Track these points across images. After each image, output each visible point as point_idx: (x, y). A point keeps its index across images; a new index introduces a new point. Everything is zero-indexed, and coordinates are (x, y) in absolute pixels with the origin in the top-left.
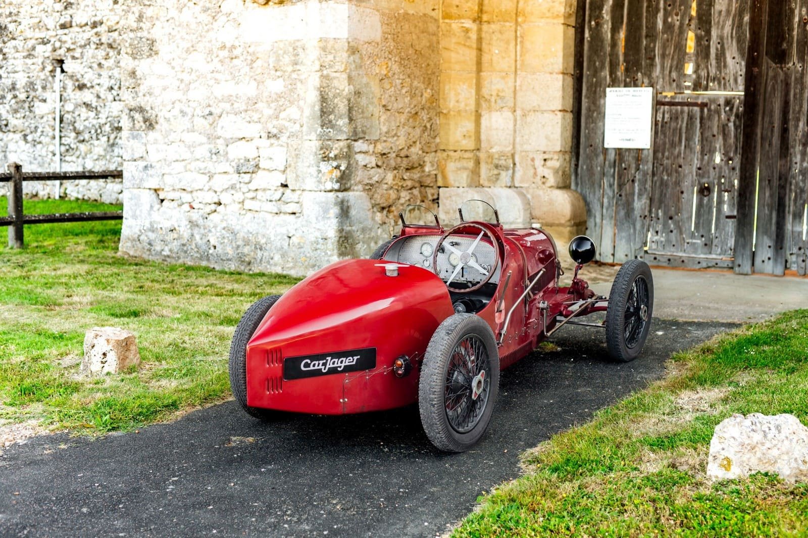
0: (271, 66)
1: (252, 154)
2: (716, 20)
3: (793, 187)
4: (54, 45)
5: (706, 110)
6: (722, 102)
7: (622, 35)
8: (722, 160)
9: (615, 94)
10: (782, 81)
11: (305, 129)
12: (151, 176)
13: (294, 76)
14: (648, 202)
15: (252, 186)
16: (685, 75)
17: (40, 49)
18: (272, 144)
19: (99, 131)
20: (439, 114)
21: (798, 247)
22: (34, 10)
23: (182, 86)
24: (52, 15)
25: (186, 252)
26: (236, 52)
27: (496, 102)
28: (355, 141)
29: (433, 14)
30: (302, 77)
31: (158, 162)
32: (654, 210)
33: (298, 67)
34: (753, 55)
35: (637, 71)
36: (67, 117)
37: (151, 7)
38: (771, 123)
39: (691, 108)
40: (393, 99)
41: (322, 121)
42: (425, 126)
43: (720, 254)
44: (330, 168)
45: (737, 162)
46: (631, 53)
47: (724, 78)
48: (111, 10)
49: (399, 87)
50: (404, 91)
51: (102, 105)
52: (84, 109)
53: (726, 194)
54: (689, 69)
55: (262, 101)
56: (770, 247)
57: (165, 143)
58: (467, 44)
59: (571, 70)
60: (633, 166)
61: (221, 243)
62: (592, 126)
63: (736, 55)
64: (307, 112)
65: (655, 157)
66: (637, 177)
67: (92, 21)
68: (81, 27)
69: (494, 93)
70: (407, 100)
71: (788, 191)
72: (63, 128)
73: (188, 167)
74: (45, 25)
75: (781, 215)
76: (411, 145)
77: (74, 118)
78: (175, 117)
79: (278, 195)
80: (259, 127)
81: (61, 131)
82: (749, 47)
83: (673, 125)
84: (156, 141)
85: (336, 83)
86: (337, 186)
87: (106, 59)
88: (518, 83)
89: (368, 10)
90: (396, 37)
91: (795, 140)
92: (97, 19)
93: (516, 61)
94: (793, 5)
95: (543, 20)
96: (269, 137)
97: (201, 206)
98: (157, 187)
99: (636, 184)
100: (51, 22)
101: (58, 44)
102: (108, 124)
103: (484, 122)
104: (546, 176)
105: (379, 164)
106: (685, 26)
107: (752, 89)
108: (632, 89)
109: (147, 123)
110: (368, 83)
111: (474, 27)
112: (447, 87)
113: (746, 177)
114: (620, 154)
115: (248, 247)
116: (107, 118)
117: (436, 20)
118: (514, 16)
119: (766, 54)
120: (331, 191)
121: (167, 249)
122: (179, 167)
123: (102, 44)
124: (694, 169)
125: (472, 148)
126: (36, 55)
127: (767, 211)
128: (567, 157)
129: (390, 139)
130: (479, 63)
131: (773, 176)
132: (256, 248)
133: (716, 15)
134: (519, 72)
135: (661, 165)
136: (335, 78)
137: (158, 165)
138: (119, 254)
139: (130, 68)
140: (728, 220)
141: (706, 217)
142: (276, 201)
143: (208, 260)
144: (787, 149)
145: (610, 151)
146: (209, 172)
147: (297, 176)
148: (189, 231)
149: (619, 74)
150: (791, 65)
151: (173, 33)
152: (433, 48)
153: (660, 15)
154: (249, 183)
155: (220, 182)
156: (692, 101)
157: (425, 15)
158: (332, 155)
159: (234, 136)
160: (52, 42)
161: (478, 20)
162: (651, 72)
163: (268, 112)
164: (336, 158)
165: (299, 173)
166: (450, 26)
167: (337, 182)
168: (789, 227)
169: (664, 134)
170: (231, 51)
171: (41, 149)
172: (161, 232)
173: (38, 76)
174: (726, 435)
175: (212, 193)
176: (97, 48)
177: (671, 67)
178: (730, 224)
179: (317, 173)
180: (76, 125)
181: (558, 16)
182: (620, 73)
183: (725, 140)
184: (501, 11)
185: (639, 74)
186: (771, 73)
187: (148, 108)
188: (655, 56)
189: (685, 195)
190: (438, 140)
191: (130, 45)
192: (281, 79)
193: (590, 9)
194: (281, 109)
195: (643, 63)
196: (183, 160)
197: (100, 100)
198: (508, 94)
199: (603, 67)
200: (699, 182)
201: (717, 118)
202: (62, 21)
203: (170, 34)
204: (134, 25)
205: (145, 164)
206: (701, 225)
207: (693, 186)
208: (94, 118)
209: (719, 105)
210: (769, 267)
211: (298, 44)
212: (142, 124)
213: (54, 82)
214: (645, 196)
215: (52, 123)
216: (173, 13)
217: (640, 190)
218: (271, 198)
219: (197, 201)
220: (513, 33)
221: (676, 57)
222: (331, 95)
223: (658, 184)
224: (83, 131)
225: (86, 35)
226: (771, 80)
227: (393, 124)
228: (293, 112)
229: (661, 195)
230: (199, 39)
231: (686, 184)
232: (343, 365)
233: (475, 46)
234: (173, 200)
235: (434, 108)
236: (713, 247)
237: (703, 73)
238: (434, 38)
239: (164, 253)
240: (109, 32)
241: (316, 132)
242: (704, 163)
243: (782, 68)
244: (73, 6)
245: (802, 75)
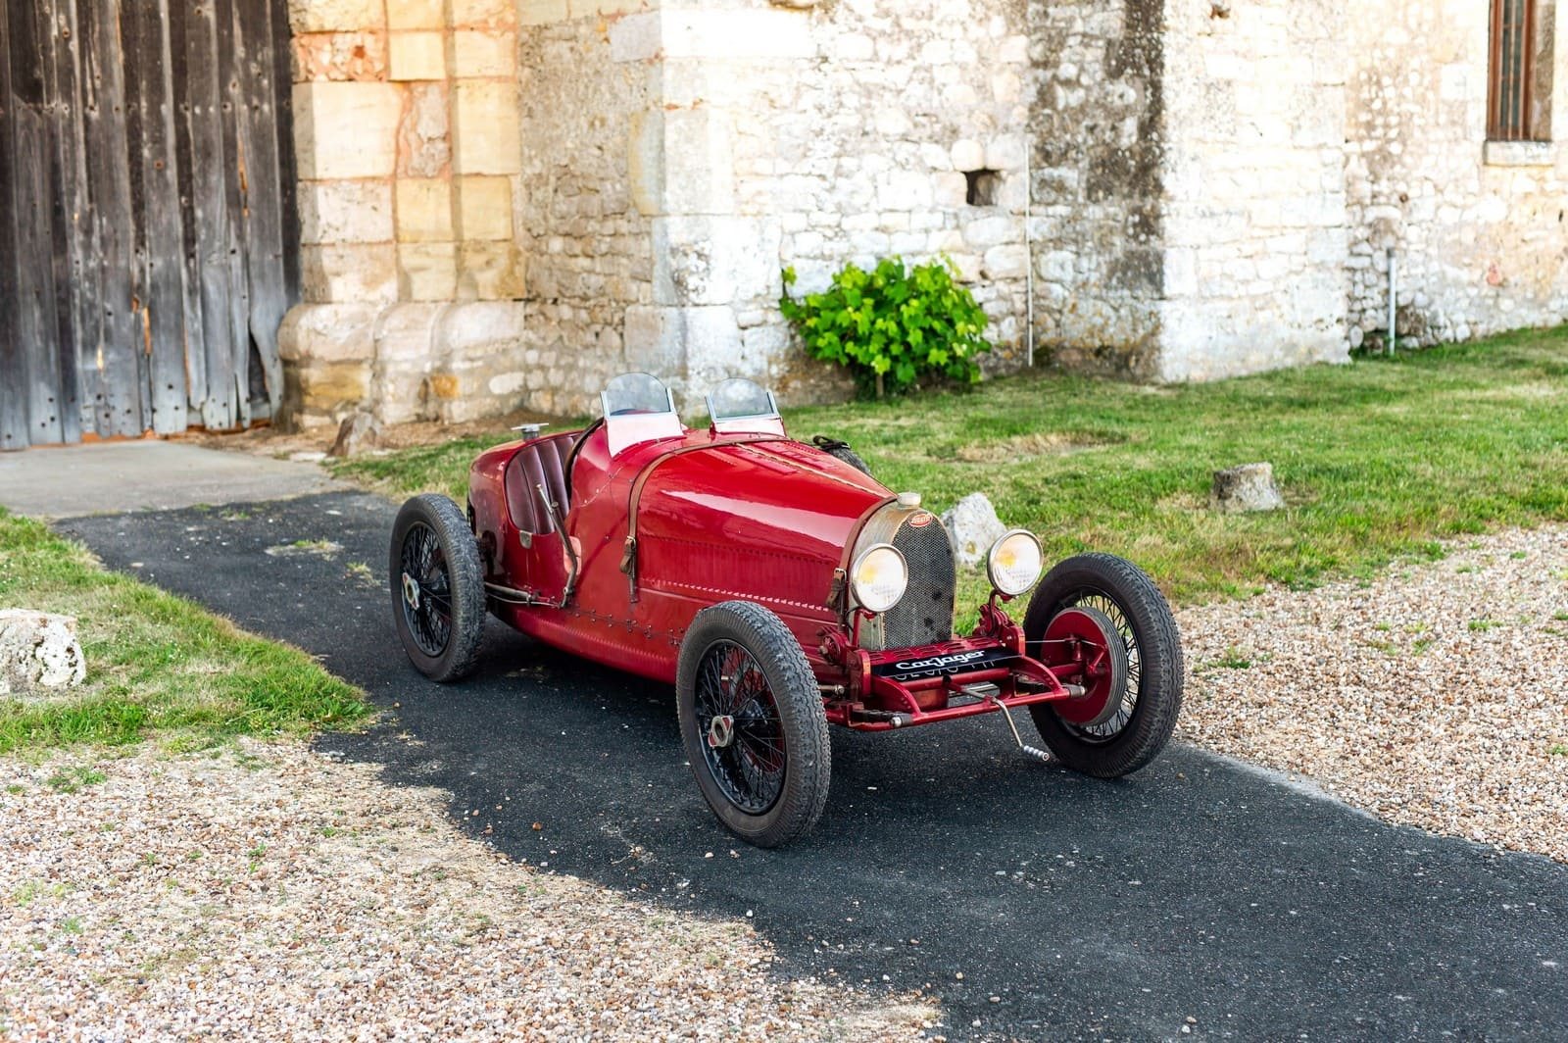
3: (77, 301)
10: (40, 131)
21: (95, 395)
38: (30, 199)
56: (51, 400)
71: (71, 306)
75: (65, 347)
91: (72, 226)
94: (47, 9)
119: (12, 87)
127: (39, 343)
131: (43, 285)
144: (64, 240)
150: (54, 105)
168: (79, 365)
186: (20, 118)
210: (53, 432)
226: (22, 127)
243: (39, 112)
245: (71, 122)
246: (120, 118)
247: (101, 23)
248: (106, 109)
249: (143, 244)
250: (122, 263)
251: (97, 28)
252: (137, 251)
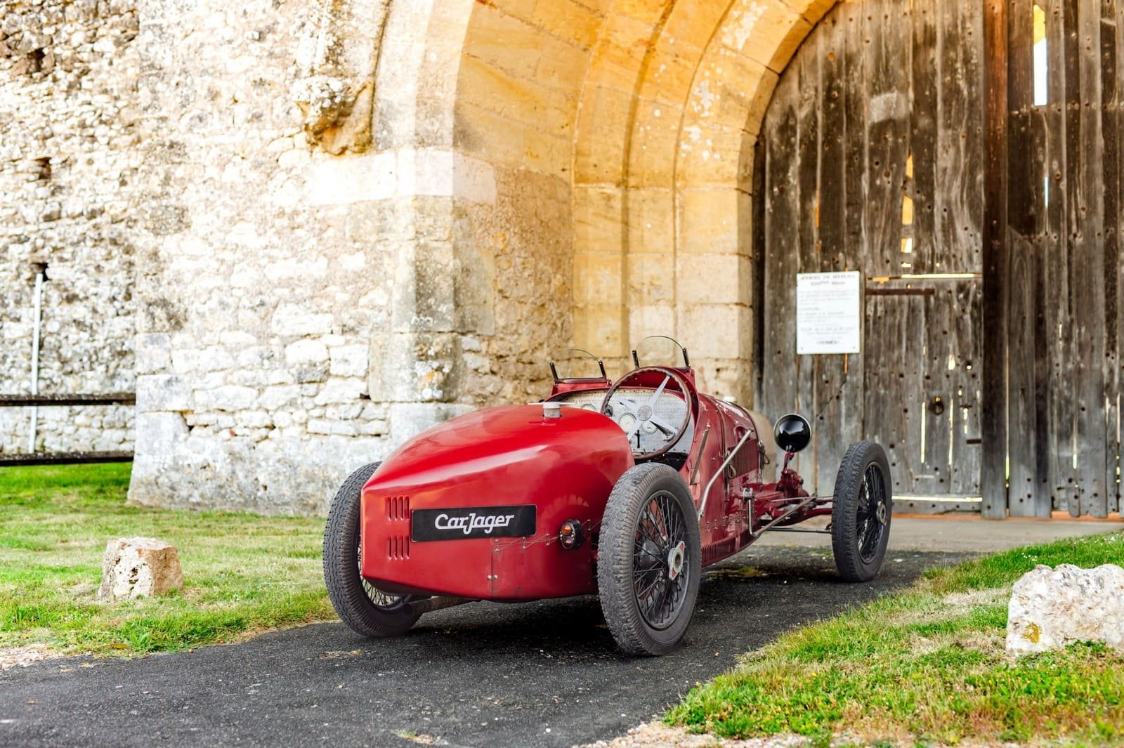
0: (347, 236)
1: (320, 356)
2: (940, 180)
3: (1055, 397)
4: (34, 243)
5: (932, 299)
6: (953, 287)
7: (816, 203)
8: (957, 365)
9: (810, 281)
10: (1031, 257)
11: (394, 318)
12: (177, 393)
13: (380, 247)
14: (860, 425)
15: (319, 400)
16: (902, 254)
17: (15, 250)
18: (347, 342)
19: (94, 358)
20: (572, 309)
21: (1067, 479)
22: (8, 199)
23: (223, 268)
24: (33, 204)
25: (224, 496)
26: (300, 219)
27: (649, 293)
28: (463, 334)
29: (562, 175)
30: (391, 248)
31: (186, 373)
32: (868, 436)
33: (385, 235)
34: (991, 224)
35: (837, 251)
36: (49, 341)
37: (183, 165)
38: (1021, 313)
39: (912, 297)
40: (512, 282)
41: (419, 306)
42: (555, 324)
43: (962, 493)
44: (429, 370)
45: (978, 367)
46: (828, 227)
47: (954, 256)
48: (117, 194)
49: (520, 268)
50: (526, 274)
51: (100, 322)
52: (74, 329)
53: (966, 411)
54: (908, 245)
55: (334, 284)
56: (1029, 480)
57: (198, 347)
58: (609, 215)
59: (749, 252)
60: (838, 377)
61: (275, 482)
62: (779, 325)
63: (969, 224)
64: (397, 296)
65: (867, 365)
66: (844, 392)
67: (89, 210)
68: (74, 218)
69: (647, 281)
70: (531, 286)
71: (1049, 402)
72: (43, 355)
73: (230, 378)
74: (24, 217)
75: (1042, 435)
76: (536, 348)
77: (60, 341)
78: (212, 311)
79: (355, 411)
80: (330, 317)
81: (39, 360)
82: (986, 214)
83: (889, 320)
84: (184, 345)
85: (437, 255)
86: (438, 394)
87: (107, 259)
88: (678, 268)
89: (478, 162)
90: (514, 203)
91: (1055, 334)
92: (97, 206)
93: (675, 239)
94: (1041, 158)
95: (710, 184)
96: (343, 332)
97: (247, 431)
98: (184, 408)
99: (843, 402)
100: (30, 213)
101: (40, 242)
102: (108, 348)
103: (634, 320)
104: (720, 391)
105: (495, 369)
106: (899, 189)
107: (993, 268)
108: (831, 274)
109: (173, 321)
110: (479, 259)
111: (617, 193)
112: (583, 273)
113: (991, 387)
114: (819, 362)
115: (313, 485)
116: (106, 340)
117: (567, 185)
118: (671, 179)
119: (1009, 223)
120: (430, 401)
121: (196, 493)
122: (217, 378)
123: (102, 240)
124: (921, 378)
125: (618, 355)
126: (9, 258)
127: (1022, 432)
128: (748, 367)
129: (508, 338)
130: (625, 242)
131: (1028, 384)
132: (324, 485)
133: (940, 174)
134: (679, 254)
135: (876, 374)
136: (435, 249)
137: (186, 379)
138: (128, 504)
139: (150, 248)
140: (970, 446)
141: (940, 442)
142: (353, 419)
143: (256, 505)
144: (1045, 346)
145: (805, 359)
146: (259, 384)
147: (383, 383)
148: (229, 467)
149: (813, 255)
150: (1042, 235)
151: (211, 198)
152: (565, 219)
153: (866, 177)
154: (314, 396)
155: (274, 397)
156: (914, 287)
157: (552, 176)
158: (431, 352)
159: (295, 333)
160: (32, 240)
161: (623, 184)
162: (856, 251)
163: (342, 297)
164: (437, 356)
165: (386, 379)
166: (586, 191)
167: (439, 388)
168: (1053, 451)
169: (879, 333)
170: (291, 218)
171: (11, 386)
172: (188, 470)
173: (10, 287)
174: (1029, 594)
175: (262, 414)
176: (94, 246)
177: (883, 244)
178: (974, 451)
179: (410, 377)
180: (61, 351)
181: (729, 179)
182: (815, 254)
183: (960, 337)
184: (653, 172)
185: (841, 254)
186: (1017, 247)
187: (174, 301)
188: (860, 229)
189: (910, 414)
190: (571, 344)
191: (152, 217)
192: (361, 253)
193: (772, 171)
194: (361, 292)
195: (845, 240)
196: (222, 370)
197: (97, 316)
198: (666, 282)
199: (791, 247)
200: (928, 396)
201: (947, 310)
202: (47, 211)
203: (208, 199)
204: (159, 190)
205: (167, 377)
206: (934, 454)
207: (920, 402)
208: (88, 341)
209: (950, 292)
210: (1029, 507)
211: (386, 204)
212: (165, 322)
213: (33, 293)
214: (855, 418)
215: (28, 350)
216: (212, 171)
217: (848, 409)
218: (347, 416)
219: (241, 425)
220: (671, 203)
221: (888, 231)
222: (430, 271)
223: (872, 401)
224: (71, 359)
225: (80, 230)
226: (1018, 256)
227: (512, 316)
228: (377, 296)
229: (877, 415)
230: (248, 204)
231: (910, 399)
232: (492, 526)
233: (619, 218)
234: (206, 426)
235: (566, 301)
236: (952, 483)
237: (927, 250)
238: (565, 207)
239: (193, 500)
240: (112, 223)
241: (409, 321)
242: (935, 368)
243: (1031, 241)
244: (64, 191)
245: (1058, 247)
246: (1100, 242)
247: (1089, 163)
248: (1089, 235)
249: (1113, 349)
250: (1096, 366)
251: (1084, 169)
252: (1107, 355)
